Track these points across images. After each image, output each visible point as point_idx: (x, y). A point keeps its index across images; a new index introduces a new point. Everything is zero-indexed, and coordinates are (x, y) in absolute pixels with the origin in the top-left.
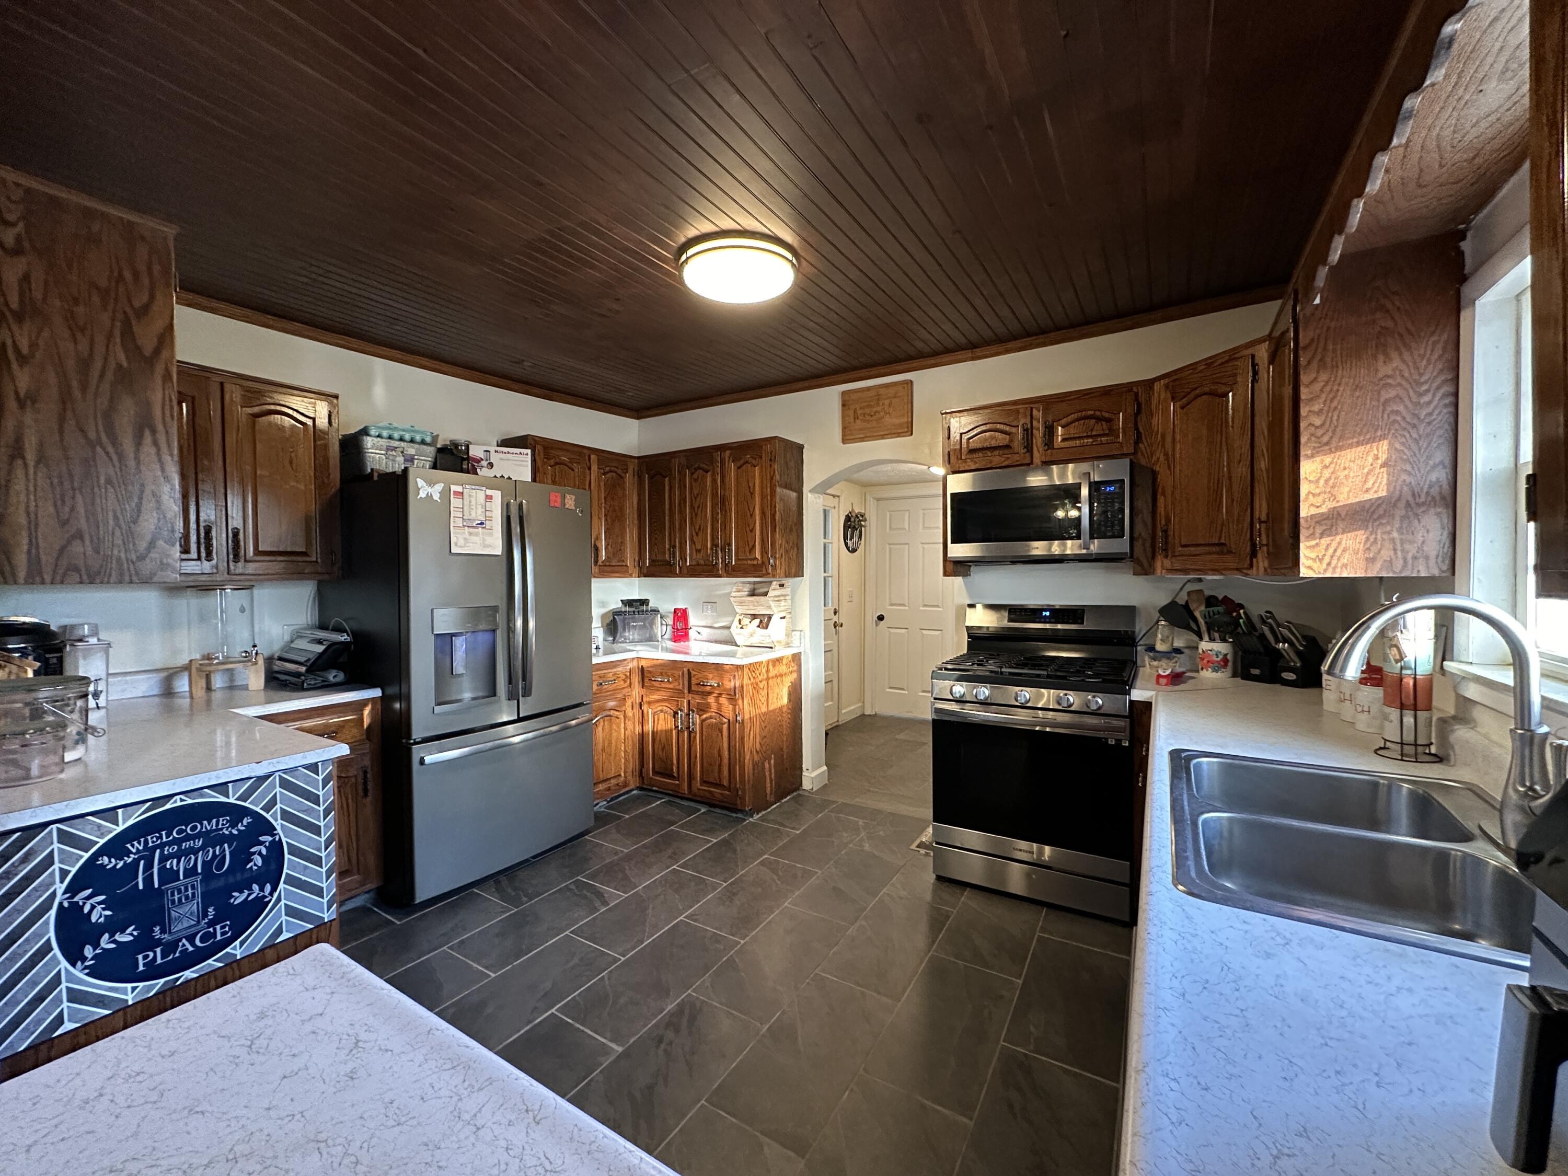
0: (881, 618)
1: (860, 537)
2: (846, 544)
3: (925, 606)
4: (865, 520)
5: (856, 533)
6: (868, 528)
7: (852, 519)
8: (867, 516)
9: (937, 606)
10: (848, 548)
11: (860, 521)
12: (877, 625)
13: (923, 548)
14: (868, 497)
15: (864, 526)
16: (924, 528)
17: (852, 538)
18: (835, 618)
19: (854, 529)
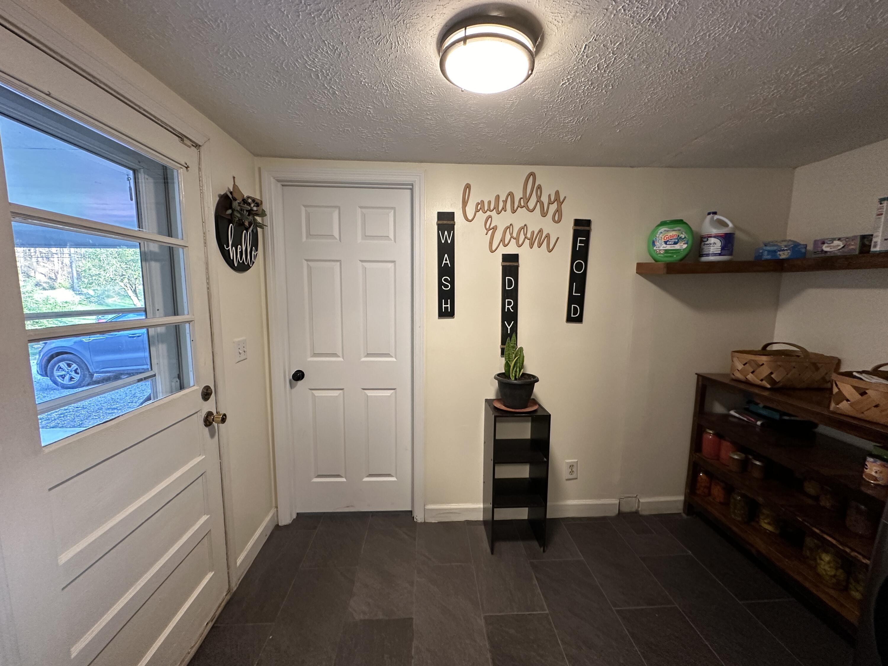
0: (299, 376)
1: (255, 244)
2: (226, 255)
3: (368, 355)
4: (263, 214)
5: (246, 236)
6: (268, 229)
7: (235, 204)
8: (266, 206)
9: (387, 355)
10: (230, 262)
11: (250, 212)
12: (292, 386)
13: (365, 269)
14: (265, 175)
15: (262, 226)
16: (365, 237)
17: (237, 243)
18: (209, 406)
19: (241, 226)
